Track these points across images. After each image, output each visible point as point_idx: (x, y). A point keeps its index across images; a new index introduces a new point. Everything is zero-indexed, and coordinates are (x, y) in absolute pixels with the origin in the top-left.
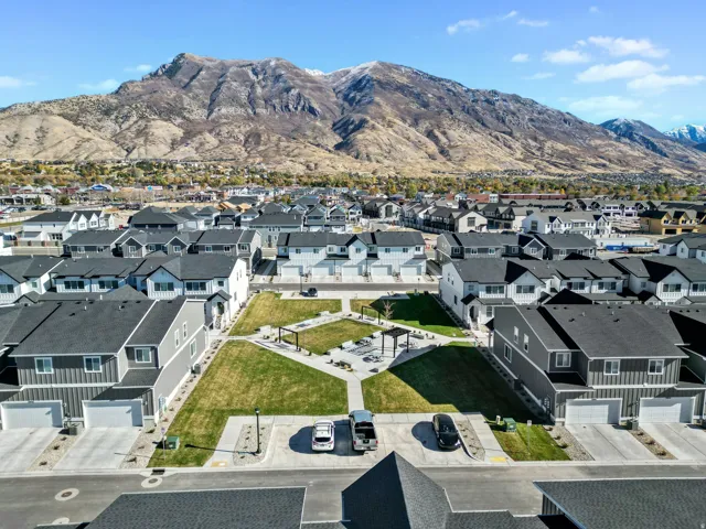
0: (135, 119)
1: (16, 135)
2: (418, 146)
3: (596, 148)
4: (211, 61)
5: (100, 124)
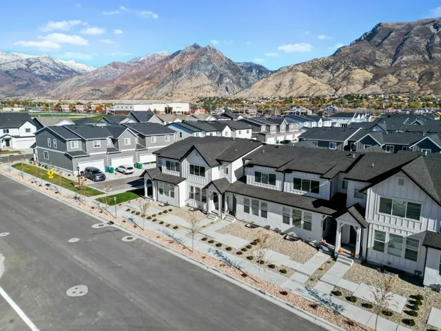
0: (343, 69)
1: (280, 84)
4: (400, 24)
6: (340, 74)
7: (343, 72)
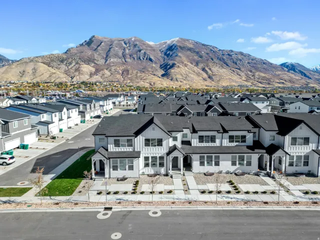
1: (24, 71)
2: (198, 74)
3: (279, 75)
5: (59, 66)
6: (72, 67)
7: (75, 65)
